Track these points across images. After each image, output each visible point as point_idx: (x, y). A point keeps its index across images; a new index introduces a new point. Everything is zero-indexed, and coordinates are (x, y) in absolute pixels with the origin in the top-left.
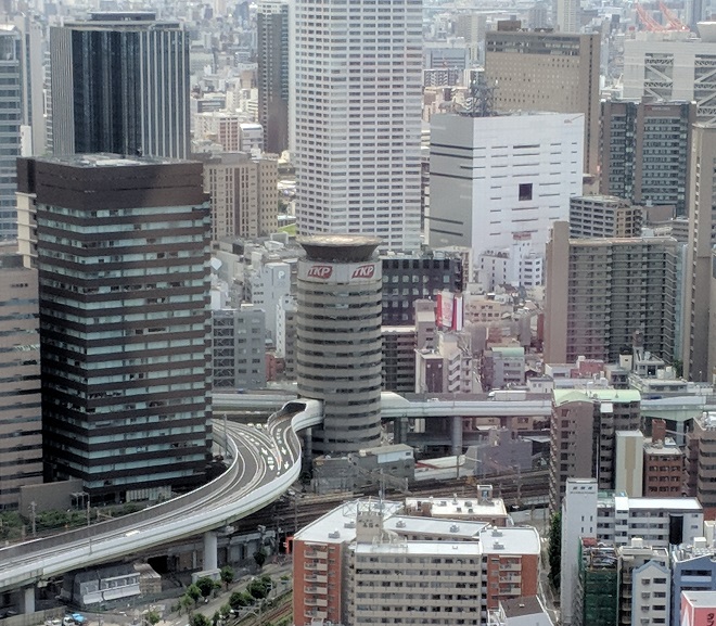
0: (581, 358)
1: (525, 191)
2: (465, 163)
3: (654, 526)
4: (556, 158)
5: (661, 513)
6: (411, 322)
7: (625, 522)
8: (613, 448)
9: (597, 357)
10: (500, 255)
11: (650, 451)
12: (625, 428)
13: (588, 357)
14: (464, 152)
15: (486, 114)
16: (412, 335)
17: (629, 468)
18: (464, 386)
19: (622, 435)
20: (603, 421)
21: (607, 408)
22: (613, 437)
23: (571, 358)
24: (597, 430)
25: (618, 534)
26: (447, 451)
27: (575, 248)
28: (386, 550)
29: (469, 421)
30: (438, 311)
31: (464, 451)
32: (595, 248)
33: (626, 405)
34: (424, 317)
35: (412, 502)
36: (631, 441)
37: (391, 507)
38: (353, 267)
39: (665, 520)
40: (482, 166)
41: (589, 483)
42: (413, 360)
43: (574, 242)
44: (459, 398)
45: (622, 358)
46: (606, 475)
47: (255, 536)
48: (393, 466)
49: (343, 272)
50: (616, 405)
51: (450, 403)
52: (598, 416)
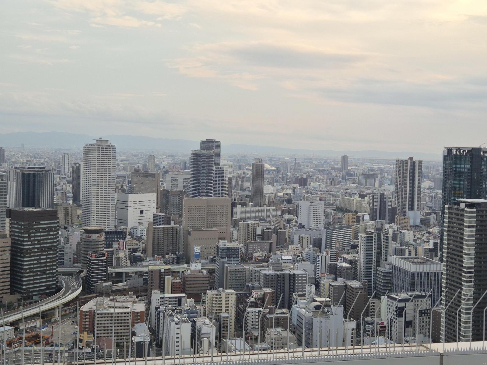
0: (156, 256)
1: (142, 212)
2: (126, 205)
3: (174, 301)
4: (149, 204)
5: (176, 298)
6: (112, 247)
7: (167, 300)
8: (164, 281)
9: (160, 255)
10: (135, 228)
11: (173, 281)
12: (167, 275)
13: (158, 255)
14: (126, 203)
15: (132, 193)
16: (112, 251)
17: (168, 286)
18: (125, 264)
19: (166, 277)
20: (162, 274)
21: (162, 271)
22: (164, 278)
23: (153, 256)
24: (160, 276)
25: (165, 304)
26: (121, 281)
27: (154, 228)
28: (105, 311)
29: (127, 273)
30: (119, 244)
31: (126, 281)
32: (159, 228)
33: (167, 270)
34: (116, 246)
35: (112, 298)
36: (169, 279)
37: (106, 300)
38: (97, 235)
39: (177, 299)
40: (131, 206)
41: (158, 291)
42: (113, 257)
43: (154, 227)
44: (125, 267)
45: (166, 255)
46: (162, 288)
47: (69, 307)
48: (107, 286)
49: (94, 236)
50: (165, 270)
51: (122, 269)
52: (160, 272)
